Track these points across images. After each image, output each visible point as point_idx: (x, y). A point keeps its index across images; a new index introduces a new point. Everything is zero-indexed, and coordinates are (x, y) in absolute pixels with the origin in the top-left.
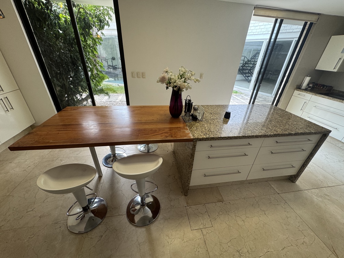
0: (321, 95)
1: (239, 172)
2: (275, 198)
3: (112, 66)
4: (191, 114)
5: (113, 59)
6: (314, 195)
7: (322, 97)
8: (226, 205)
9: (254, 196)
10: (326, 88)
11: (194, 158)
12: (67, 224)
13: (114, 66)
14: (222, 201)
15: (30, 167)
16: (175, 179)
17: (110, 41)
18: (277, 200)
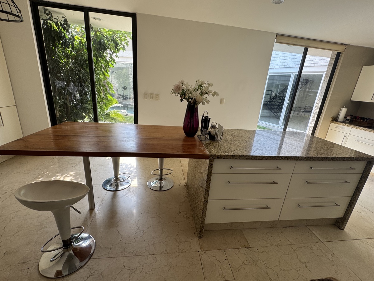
0: (362, 128)
1: (268, 207)
2: (319, 247)
3: (123, 96)
4: (208, 132)
5: (125, 88)
6: (371, 247)
7: (363, 130)
8: (253, 252)
9: (290, 243)
10: (366, 121)
11: (211, 181)
12: (38, 265)
13: (124, 95)
14: (248, 247)
15: (6, 194)
16: (187, 217)
17: (124, 71)
18: (321, 250)
